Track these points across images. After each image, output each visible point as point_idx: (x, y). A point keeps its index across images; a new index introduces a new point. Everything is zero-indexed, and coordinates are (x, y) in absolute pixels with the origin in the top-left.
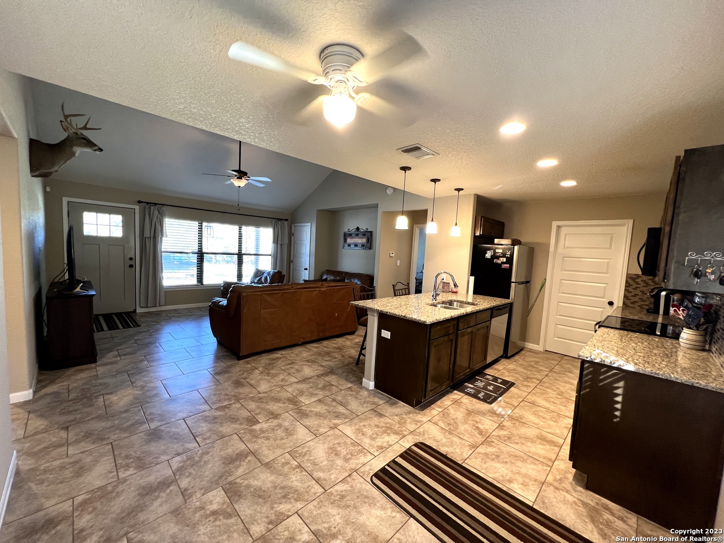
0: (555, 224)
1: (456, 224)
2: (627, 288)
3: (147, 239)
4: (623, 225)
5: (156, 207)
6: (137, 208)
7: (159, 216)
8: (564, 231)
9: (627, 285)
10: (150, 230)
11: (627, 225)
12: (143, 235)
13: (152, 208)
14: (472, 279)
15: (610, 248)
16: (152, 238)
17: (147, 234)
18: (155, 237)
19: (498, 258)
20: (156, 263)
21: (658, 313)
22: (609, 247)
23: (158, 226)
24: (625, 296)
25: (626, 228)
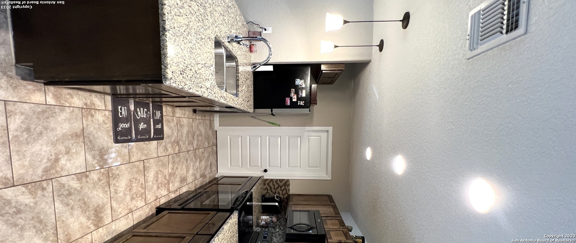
0: (330, 129)
1: (336, 47)
2: (278, 180)
4: (327, 173)
8: (324, 135)
9: (281, 180)
11: (327, 176)
14: (270, 68)
15: (309, 167)
19: (297, 93)
21: (262, 202)
22: (310, 165)
24: (272, 180)
25: (326, 176)
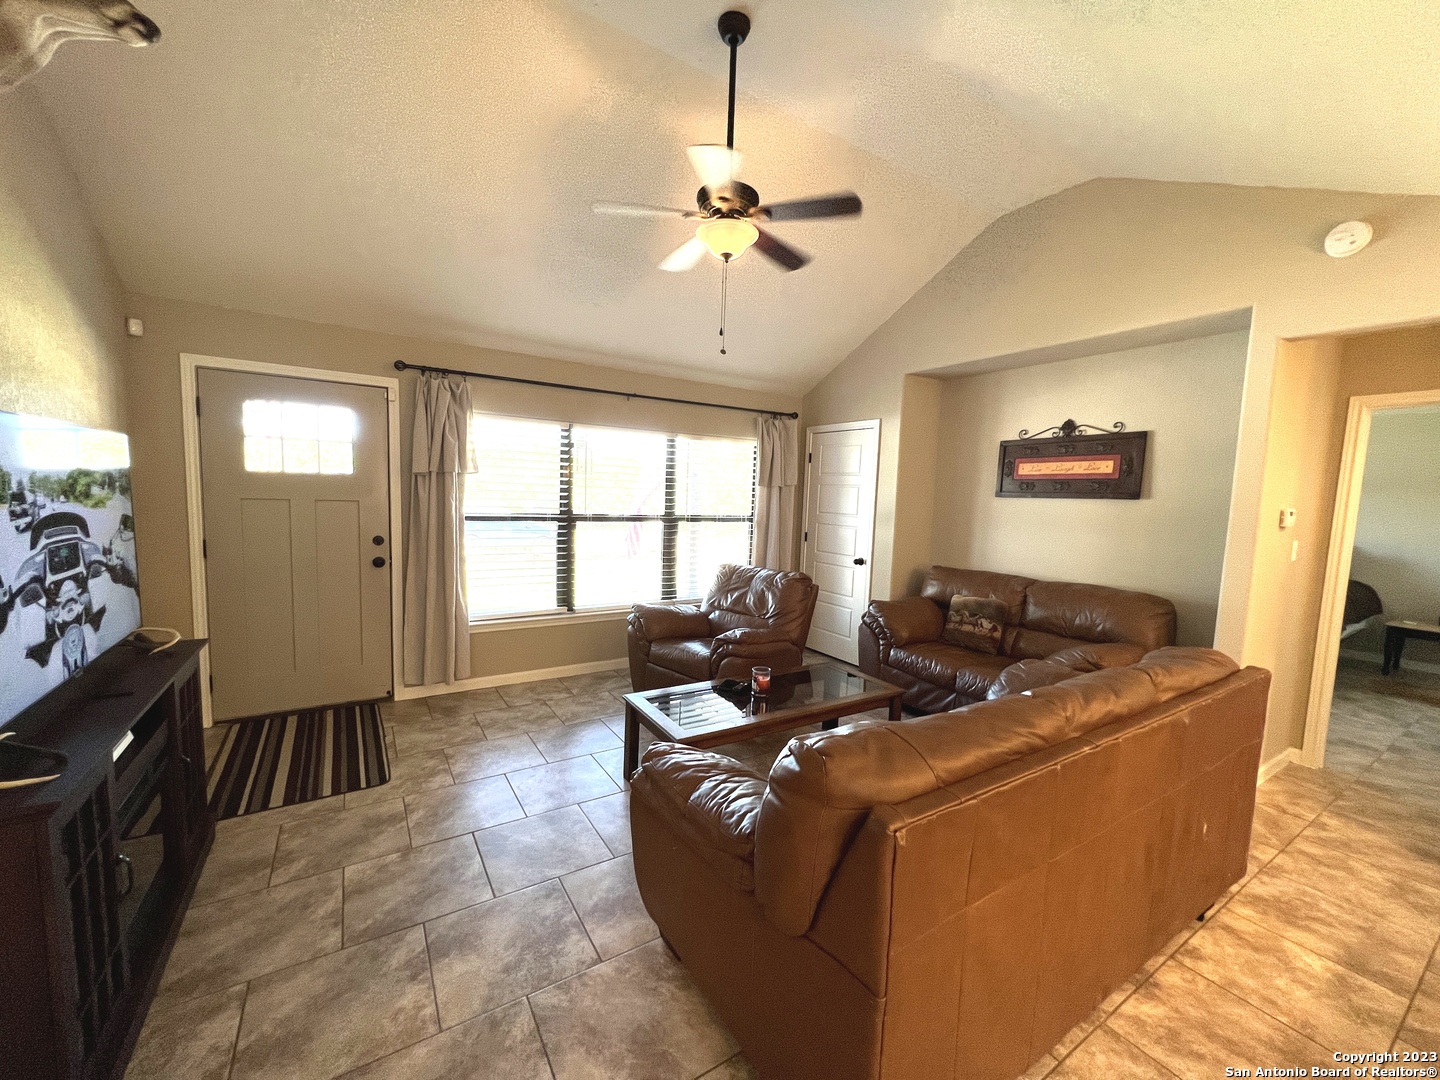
3: (420, 479)
5: (446, 382)
6: (393, 383)
7: (455, 408)
10: (430, 450)
12: (411, 470)
13: (435, 383)
16: (434, 476)
17: (420, 466)
18: (442, 474)
20: (447, 552)
23: (451, 439)
